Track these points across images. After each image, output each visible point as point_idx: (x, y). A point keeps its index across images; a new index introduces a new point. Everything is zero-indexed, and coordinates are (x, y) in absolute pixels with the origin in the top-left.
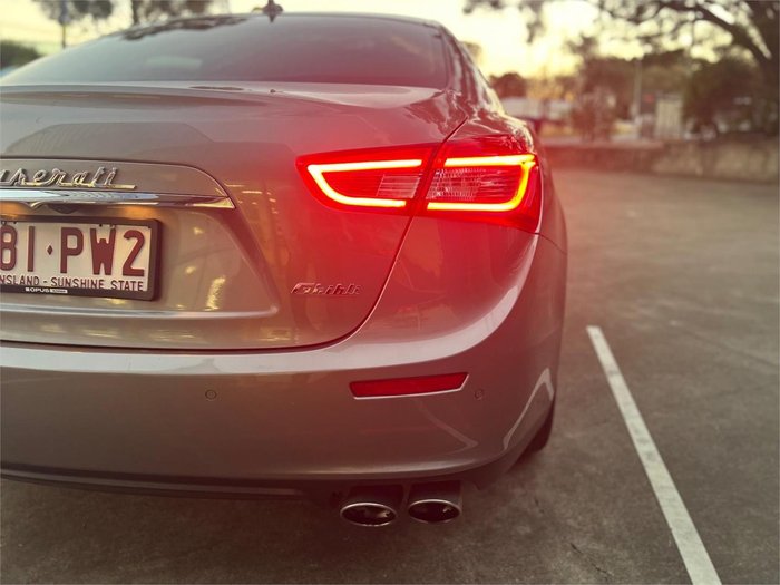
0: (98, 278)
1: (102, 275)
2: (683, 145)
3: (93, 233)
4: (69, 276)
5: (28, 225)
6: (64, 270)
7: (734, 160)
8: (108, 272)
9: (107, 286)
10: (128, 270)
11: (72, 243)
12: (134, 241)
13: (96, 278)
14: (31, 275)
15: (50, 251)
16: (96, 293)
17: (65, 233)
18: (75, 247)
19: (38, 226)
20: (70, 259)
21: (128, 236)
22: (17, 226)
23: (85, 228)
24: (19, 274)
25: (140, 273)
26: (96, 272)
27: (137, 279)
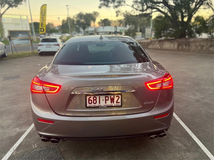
0: (112, 104)
1: (112, 103)
2: (155, 41)
3: (111, 97)
4: (107, 104)
5: (99, 96)
6: (106, 103)
7: (167, 45)
8: (113, 103)
9: (113, 105)
10: (117, 102)
11: (107, 98)
12: (118, 97)
13: (111, 104)
14: (100, 104)
15: (103, 100)
16: (112, 107)
17: (106, 97)
18: (107, 99)
19: (100, 96)
20: (107, 101)
21: (117, 97)
22: (96, 96)
23: (109, 96)
24: (97, 104)
25: (119, 103)
26: (111, 103)
27: (119, 104)
